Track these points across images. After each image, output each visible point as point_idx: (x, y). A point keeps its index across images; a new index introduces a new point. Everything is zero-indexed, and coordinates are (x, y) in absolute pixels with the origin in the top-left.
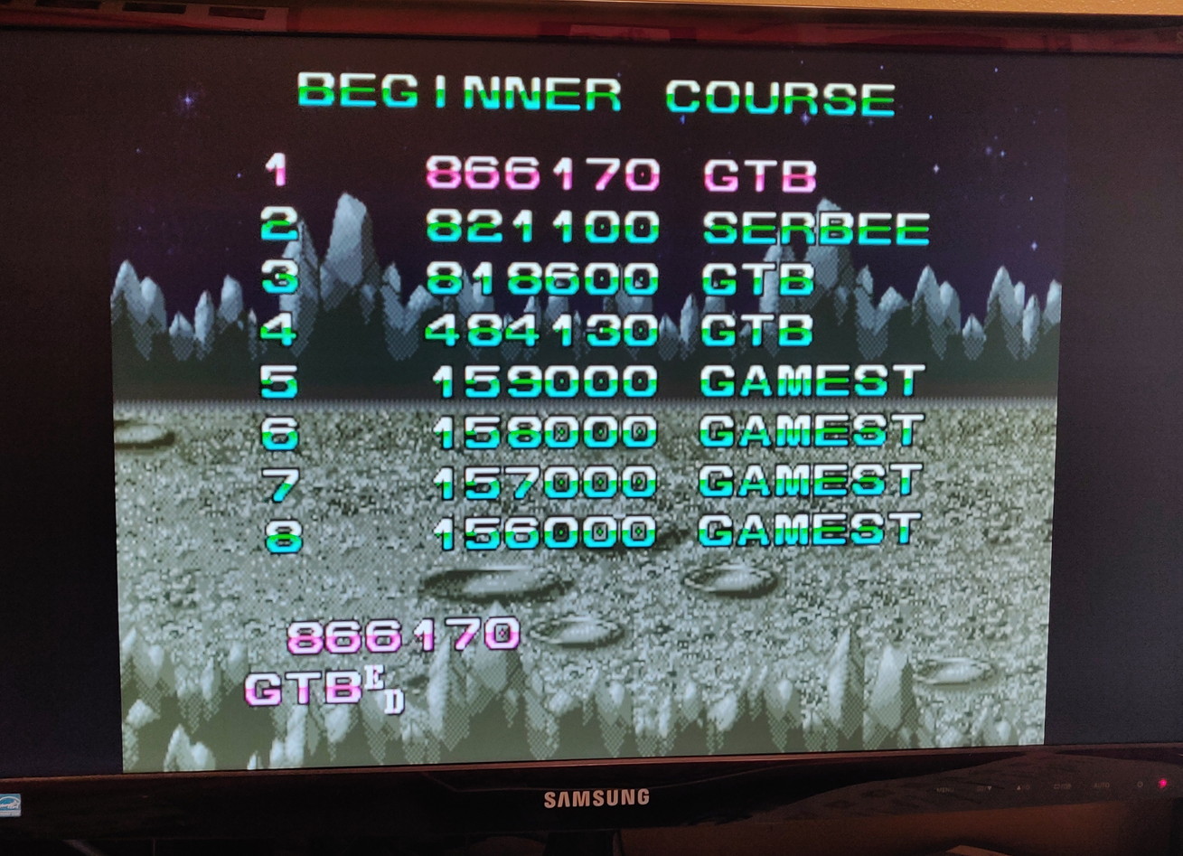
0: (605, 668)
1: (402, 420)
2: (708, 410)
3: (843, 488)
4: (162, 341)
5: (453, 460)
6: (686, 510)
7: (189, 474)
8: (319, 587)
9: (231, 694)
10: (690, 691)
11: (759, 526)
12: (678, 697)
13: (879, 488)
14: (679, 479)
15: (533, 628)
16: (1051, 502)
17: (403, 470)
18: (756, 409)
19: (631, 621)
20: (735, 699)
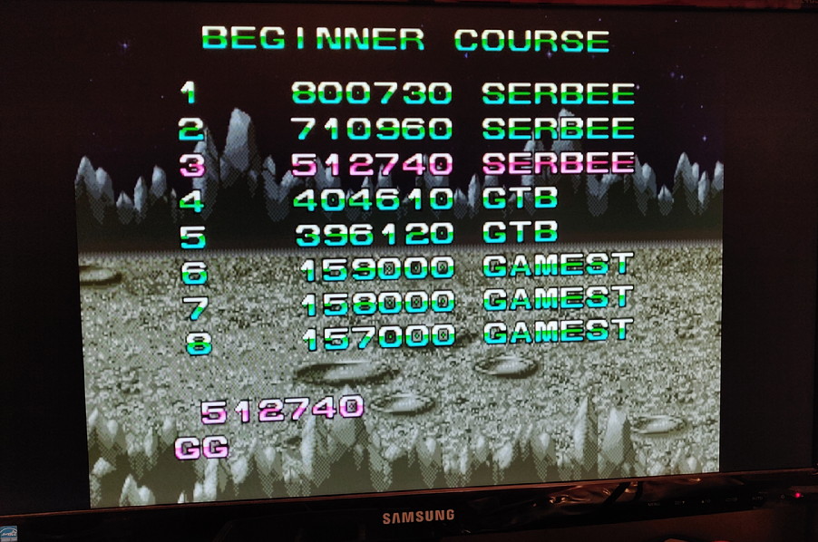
0: (422, 428)
1: (279, 262)
2: (488, 252)
3: (580, 303)
4: (112, 211)
5: (315, 289)
6: (475, 320)
7: (132, 302)
8: (224, 377)
9: (165, 451)
10: (481, 442)
11: (525, 330)
12: (473, 447)
13: (605, 302)
14: (470, 299)
15: (373, 402)
16: (720, 309)
17: (280, 296)
18: (521, 251)
19: (440, 396)
20: (511, 446)
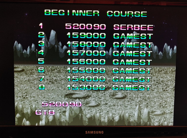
0: (96, 110)
1: (62, 68)
2: (114, 67)
3: (138, 81)
4: (22, 54)
5: (70, 75)
6: (110, 84)
7: (26, 76)
8: (48, 95)
9: (33, 113)
10: (111, 115)
11: (123, 87)
12: (109, 116)
13: (144, 81)
14: (109, 78)
15: (84, 103)
16: (174, 84)
17: (62, 76)
18: (122, 67)
19: (101, 102)
20: (119, 116)
